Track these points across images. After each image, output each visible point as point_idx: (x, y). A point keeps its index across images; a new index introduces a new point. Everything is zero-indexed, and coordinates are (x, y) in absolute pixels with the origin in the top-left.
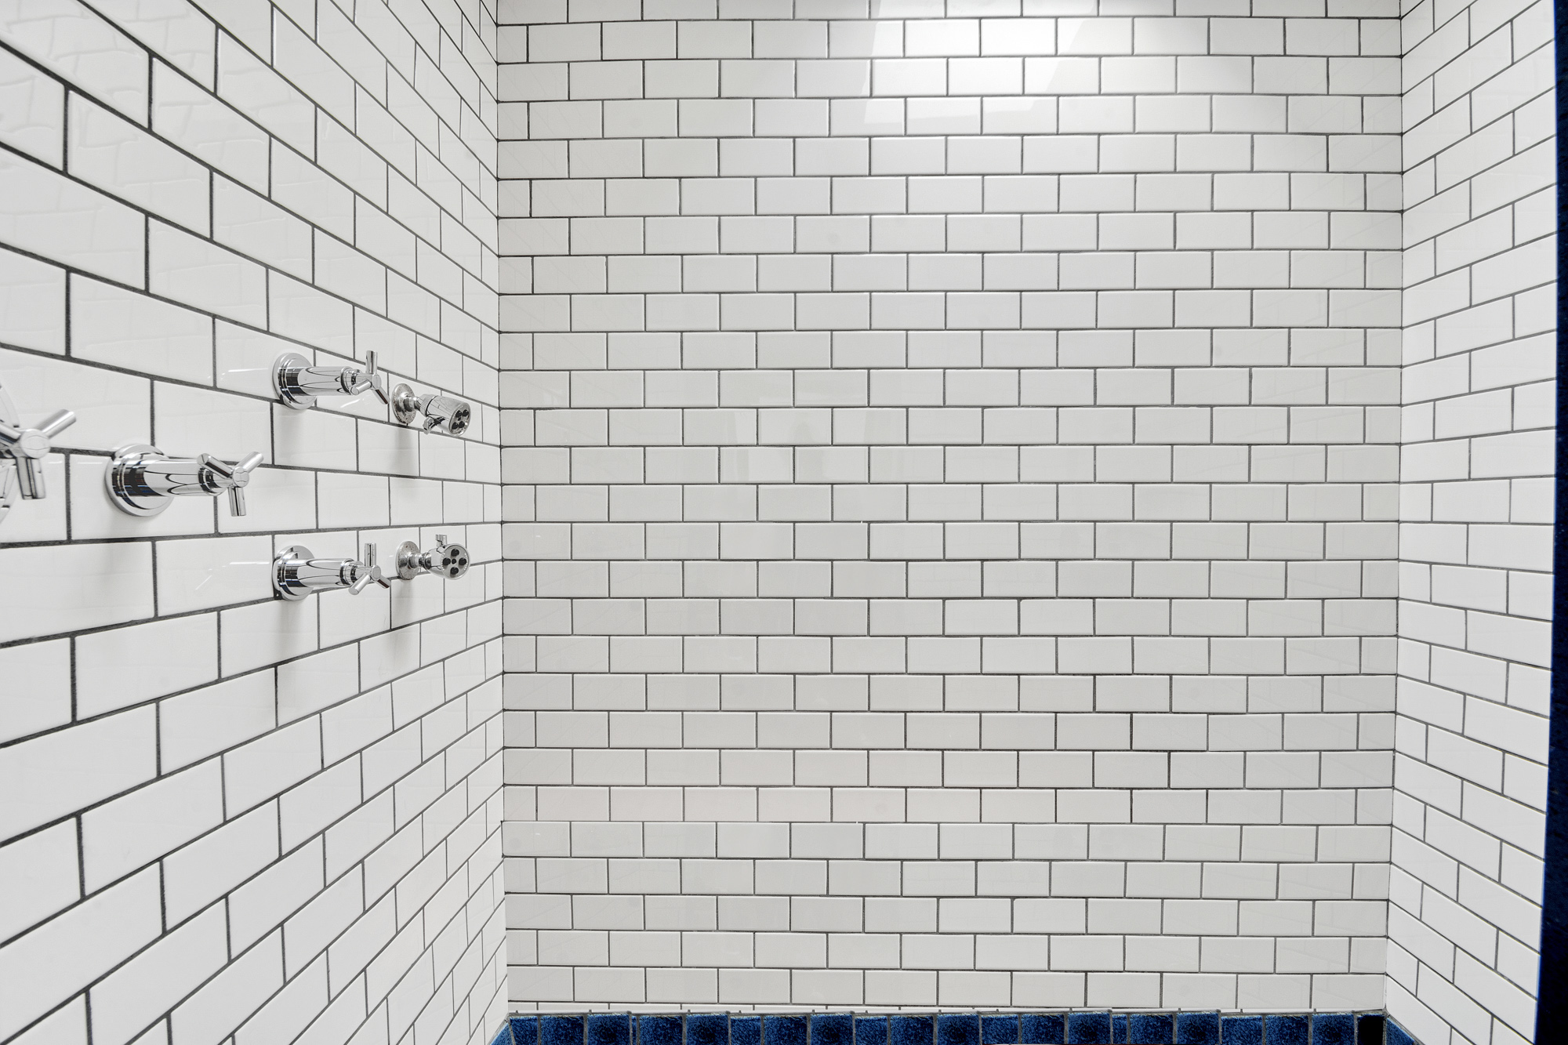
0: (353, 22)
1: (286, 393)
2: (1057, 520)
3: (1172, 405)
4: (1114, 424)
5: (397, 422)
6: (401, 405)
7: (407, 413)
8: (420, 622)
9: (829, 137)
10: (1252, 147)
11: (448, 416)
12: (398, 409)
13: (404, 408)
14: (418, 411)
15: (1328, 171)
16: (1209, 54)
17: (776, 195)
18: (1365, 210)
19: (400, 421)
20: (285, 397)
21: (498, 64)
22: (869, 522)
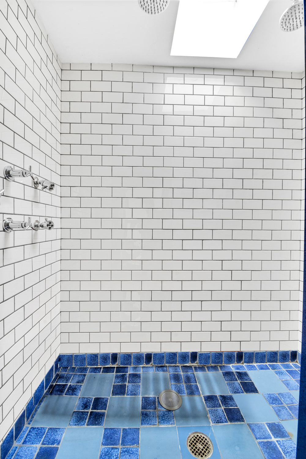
0: (25, 78)
1: (7, 176)
2: (213, 219)
3: (243, 189)
4: (227, 194)
5: (34, 187)
6: (36, 182)
7: (37, 185)
8: (40, 243)
9: (153, 114)
10: (264, 121)
11: (49, 186)
12: (35, 184)
13: (36, 183)
14: (40, 184)
15: (283, 128)
16: (253, 97)
17: (138, 130)
18: (293, 139)
19: (35, 187)
20: (7, 178)
21: (61, 91)
22: (163, 219)
